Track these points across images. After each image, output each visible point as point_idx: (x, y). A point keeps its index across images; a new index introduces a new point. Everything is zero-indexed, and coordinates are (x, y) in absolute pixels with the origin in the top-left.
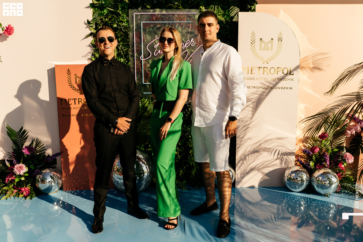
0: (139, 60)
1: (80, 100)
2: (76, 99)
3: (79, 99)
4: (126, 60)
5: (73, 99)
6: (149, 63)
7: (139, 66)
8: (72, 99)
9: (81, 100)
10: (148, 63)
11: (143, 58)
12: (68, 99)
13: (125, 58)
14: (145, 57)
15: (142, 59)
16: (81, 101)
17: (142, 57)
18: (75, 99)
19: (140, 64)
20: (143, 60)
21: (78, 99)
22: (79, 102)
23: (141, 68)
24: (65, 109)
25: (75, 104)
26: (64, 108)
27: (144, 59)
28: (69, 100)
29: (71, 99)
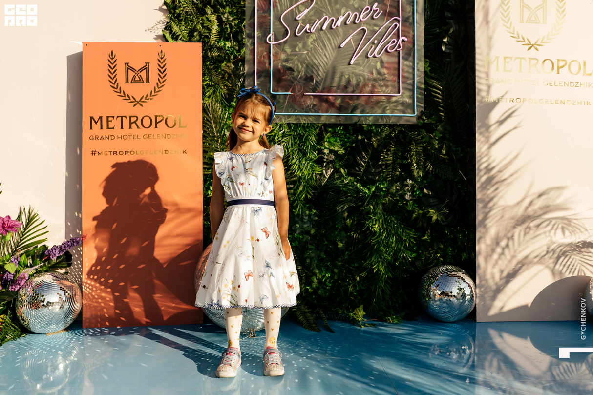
0: (264, 45)
1: (133, 119)
2: (125, 117)
3: (130, 117)
4: (236, 46)
5: (118, 117)
6: (286, 52)
7: (264, 57)
8: (115, 117)
9: (135, 119)
10: (284, 51)
11: (272, 40)
12: (108, 117)
13: (234, 41)
14: (276, 39)
15: (270, 41)
16: (135, 122)
17: (270, 37)
18: (122, 117)
19: (265, 53)
20: (272, 43)
21: (128, 118)
22: (131, 123)
23: (267, 61)
24: (99, 138)
25: (122, 128)
26: (96, 137)
27: (275, 41)
28: (110, 119)
29: (113, 117)
